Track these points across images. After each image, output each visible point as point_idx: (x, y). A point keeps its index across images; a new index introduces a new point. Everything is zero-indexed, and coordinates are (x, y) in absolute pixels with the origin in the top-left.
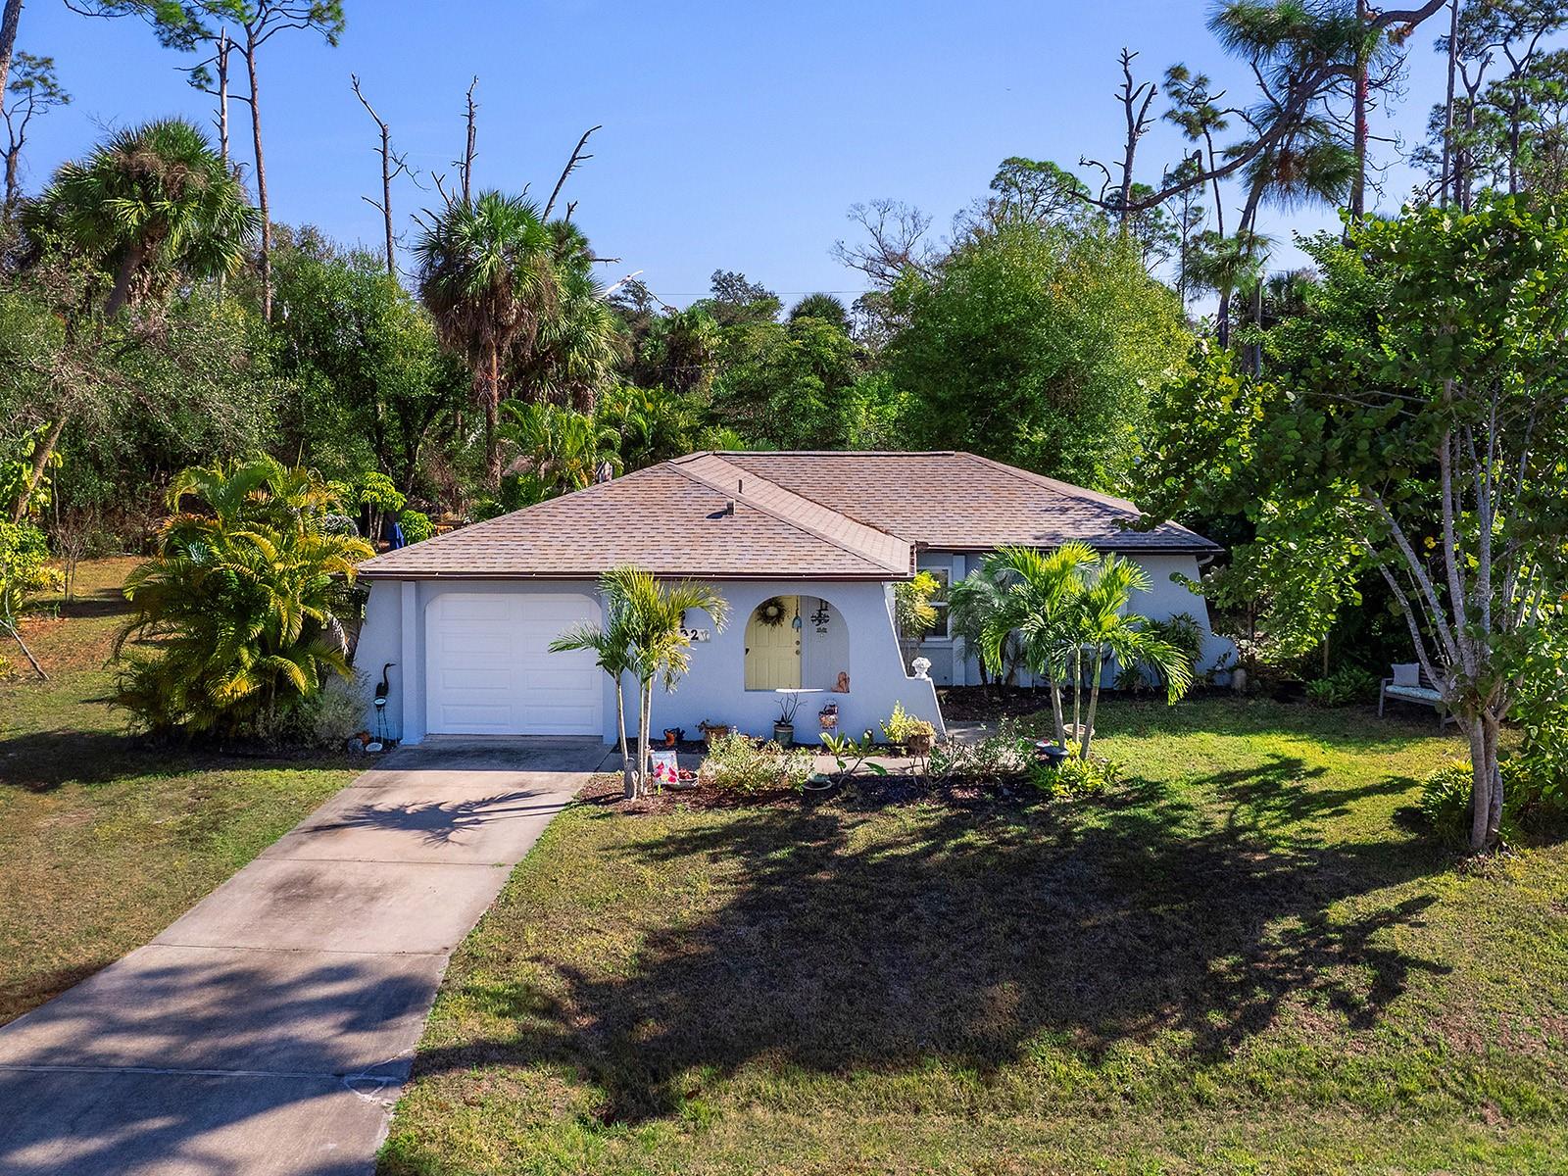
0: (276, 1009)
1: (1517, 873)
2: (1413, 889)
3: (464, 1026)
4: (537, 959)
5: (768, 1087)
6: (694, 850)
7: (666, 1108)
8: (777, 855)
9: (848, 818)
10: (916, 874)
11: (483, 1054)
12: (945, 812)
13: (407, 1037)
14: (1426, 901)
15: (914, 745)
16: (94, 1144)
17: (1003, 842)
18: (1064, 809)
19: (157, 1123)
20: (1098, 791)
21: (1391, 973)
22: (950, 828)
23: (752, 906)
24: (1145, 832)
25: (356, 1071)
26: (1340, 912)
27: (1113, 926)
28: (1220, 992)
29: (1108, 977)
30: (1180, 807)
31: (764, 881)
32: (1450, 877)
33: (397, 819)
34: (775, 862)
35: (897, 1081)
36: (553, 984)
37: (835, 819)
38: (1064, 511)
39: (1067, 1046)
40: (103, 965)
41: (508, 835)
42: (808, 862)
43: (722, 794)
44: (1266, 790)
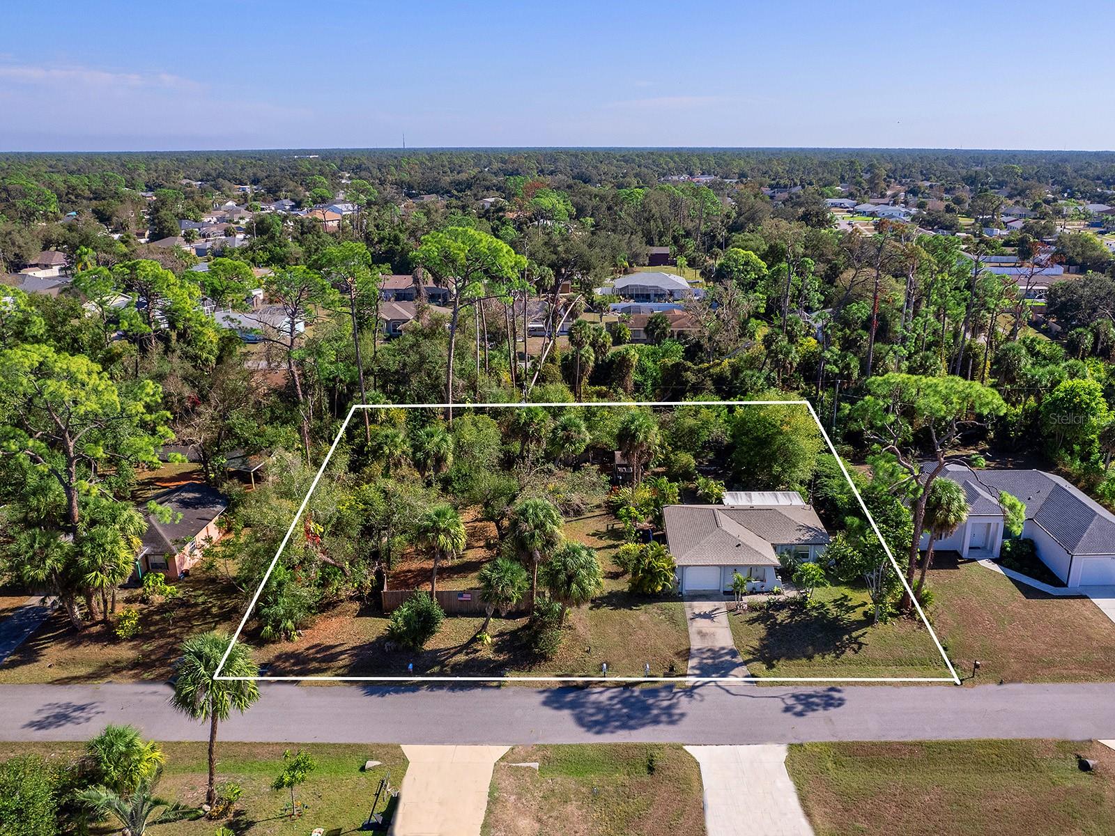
0: (721, 655)
1: (879, 627)
2: (864, 630)
3: (747, 657)
4: (747, 646)
5: (784, 663)
6: (755, 622)
7: (774, 668)
9: (776, 613)
10: (791, 627)
11: (751, 660)
12: (791, 612)
14: (866, 632)
15: (779, 593)
17: (803, 619)
18: (810, 611)
20: (814, 606)
21: (860, 645)
22: (793, 616)
23: (770, 634)
24: (824, 616)
25: (738, 664)
26: (854, 634)
27: (822, 637)
28: (838, 648)
29: (823, 645)
30: (828, 609)
31: (769, 629)
32: (870, 628)
33: (700, 616)
34: (769, 625)
35: (799, 661)
36: (751, 649)
37: (773, 614)
39: (819, 656)
40: (690, 649)
41: (722, 618)
42: (774, 624)
43: (752, 608)
44: (842, 605)
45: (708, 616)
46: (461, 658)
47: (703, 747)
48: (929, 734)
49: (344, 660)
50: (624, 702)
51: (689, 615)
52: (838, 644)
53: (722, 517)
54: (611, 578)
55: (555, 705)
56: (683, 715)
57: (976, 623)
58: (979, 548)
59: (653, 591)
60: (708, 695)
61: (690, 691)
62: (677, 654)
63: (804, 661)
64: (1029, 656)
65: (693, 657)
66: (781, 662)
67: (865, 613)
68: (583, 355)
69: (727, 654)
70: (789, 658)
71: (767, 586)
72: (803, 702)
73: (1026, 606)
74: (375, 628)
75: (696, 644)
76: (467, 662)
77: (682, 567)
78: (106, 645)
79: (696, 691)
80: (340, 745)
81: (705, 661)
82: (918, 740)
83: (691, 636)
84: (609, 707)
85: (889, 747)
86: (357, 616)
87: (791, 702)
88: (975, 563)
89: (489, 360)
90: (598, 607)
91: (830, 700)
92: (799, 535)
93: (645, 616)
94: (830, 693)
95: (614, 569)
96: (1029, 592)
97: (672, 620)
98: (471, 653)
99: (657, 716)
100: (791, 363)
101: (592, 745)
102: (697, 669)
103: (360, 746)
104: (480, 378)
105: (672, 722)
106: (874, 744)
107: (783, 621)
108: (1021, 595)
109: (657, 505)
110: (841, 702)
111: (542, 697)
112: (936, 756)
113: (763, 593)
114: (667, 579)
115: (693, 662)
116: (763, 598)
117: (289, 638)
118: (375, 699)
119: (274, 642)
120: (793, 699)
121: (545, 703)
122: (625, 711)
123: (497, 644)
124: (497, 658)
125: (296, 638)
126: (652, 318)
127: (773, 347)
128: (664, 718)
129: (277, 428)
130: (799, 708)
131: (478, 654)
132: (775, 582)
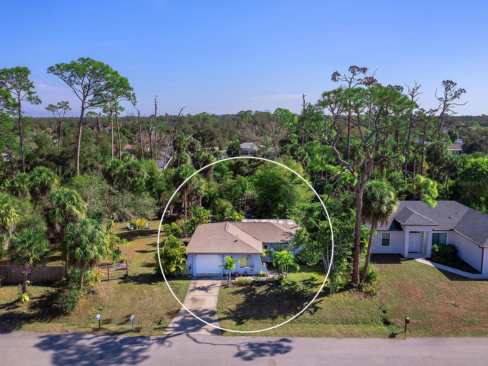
0: (202, 314)
1: (334, 297)
2: (321, 298)
3: (222, 316)
4: (225, 308)
5: (252, 321)
6: (238, 293)
7: (243, 323)
8: (249, 294)
9: (256, 288)
10: (265, 296)
11: (224, 319)
12: (268, 287)
13: (216, 317)
14: (322, 300)
15: (264, 275)
16: (193, 328)
17: (275, 292)
18: (283, 286)
19: (198, 326)
20: (287, 283)
21: (316, 309)
22: (269, 289)
23: (247, 301)
24: (293, 290)
25: (213, 321)
27: (287, 303)
29: (286, 309)
30: (298, 286)
31: (248, 297)
32: (326, 297)
33: (199, 289)
34: (248, 295)
35: (265, 320)
36: (228, 311)
37: (255, 288)
38: (285, 235)
39: (282, 317)
40: (179, 310)
41: (215, 291)
42: (252, 295)
43: (240, 284)
44: (309, 283)
45: (205, 289)
51: (191, 287)
54: (147, 266)
55: (46, 347)
57: (410, 295)
58: (416, 252)
61: (163, 339)
62: (169, 313)
63: (268, 320)
64: (453, 317)
65: (179, 316)
66: (249, 321)
67: (324, 288)
70: (257, 318)
71: (256, 271)
73: (450, 285)
75: (186, 306)
76: (6, 314)
79: (168, 339)
81: (187, 318)
83: (185, 301)
87: (244, 349)
88: (413, 260)
90: (125, 282)
93: (158, 288)
94: (281, 343)
96: (452, 277)
97: (177, 291)
98: (12, 309)
107: (260, 293)
108: (446, 278)
111: (38, 341)
113: (252, 275)
115: (176, 319)
116: (251, 279)
120: (247, 346)
121: (38, 346)
123: (34, 303)
124: (29, 312)
130: (250, 353)
131: (16, 310)
132: (262, 268)
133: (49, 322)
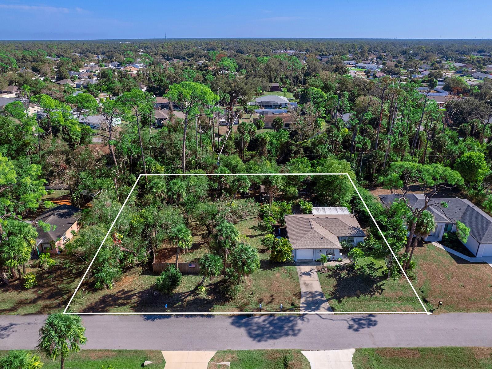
2: (383, 282)
3: (328, 297)
6: (331, 277)
7: (342, 302)
10: (348, 280)
11: (330, 299)
12: (347, 271)
13: (325, 298)
15: (341, 261)
17: (353, 275)
18: (356, 271)
20: (358, 268)
21: (382, 290)
22: (349, 273)
23: (338, 283)
24: (363, 273)
25: (325, 301)
26: (379, 284)
28: (371, 292)
30: (365, 270)
31: (338, 280)
32: (386, 281)
33: (305, 274)
34: (338, 278)
36: (330, 292)
37: (339, 272)
39: (363, 295)
40: (300, 292)
41: (315, 275)
42: (340, 278)
43: (329, 270)
44: (371, 267)
45: (308, 274)
46: (191, 298)
47: (310, 352)
48: (421, 344)
49: (135, 299)
50: (271, 323)
51: (299, 274)
52: (371, 289)
53: (313, 223)
56: (299, 330)
58: (433, 236)
59: (282, 261)
60: (311, 320)
61: (302, 317)
62: (295, 295)
63: (356, 298)
64: (464, 297)
65: (303, 297)
66: (344, 299)
67: (383, 272)
68: (244, 138)
69: (319, 295)
70: (348, 297)
71: (335, 258)
72: (357, 323)
73: (458, 268)
74: (149, 281)
75: (303, 289)
76: (194, 300)
77: (295, 250)
78: (20, 292)
80: (132, 351)
81: (308, 299)
82: (416, 347)
83: (301, 285)
84: (263, 326)
85: (401, 351)
86: (141, 275)
87: (351, 323)
88: (431, 244)
89: (202, 141)
91: (370, 322)
92: (350, 231)
93: (278, 273)
95: (263, 247)
96: (459, 260)
97: (291, 276)
98: (196, 295)
99: (287, 331)
100: (339, 142)
101: (256, 351)
102: (305, 304)
103: (141, 352)
104: (198, 150)
105: (295, 335)
106: (394, 349)
107: (344, 276)
108: (455, 262)
109: (282, 215)
110: (375, 323)
112: (426, 357)
113: (333, 261)
114: (288, 255)
115: (303, 300)
116: (334, 264)
117: (108, 287)
118: (149, 322)
119: (101, 290)
120: (352, 321)
122: (271, 328)
123: (208, 290)
124: (208, 298)
125: (112, 287)
126: (275, 119)
127: (331, 134)
128: (290, 332)
129: (102, 180)
130: (356, 326)
131: (199, 296)
132: (340, 256)
133: (224, 305)
